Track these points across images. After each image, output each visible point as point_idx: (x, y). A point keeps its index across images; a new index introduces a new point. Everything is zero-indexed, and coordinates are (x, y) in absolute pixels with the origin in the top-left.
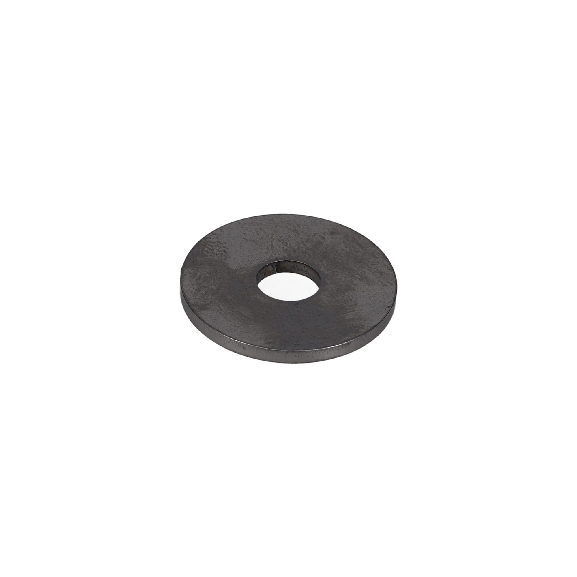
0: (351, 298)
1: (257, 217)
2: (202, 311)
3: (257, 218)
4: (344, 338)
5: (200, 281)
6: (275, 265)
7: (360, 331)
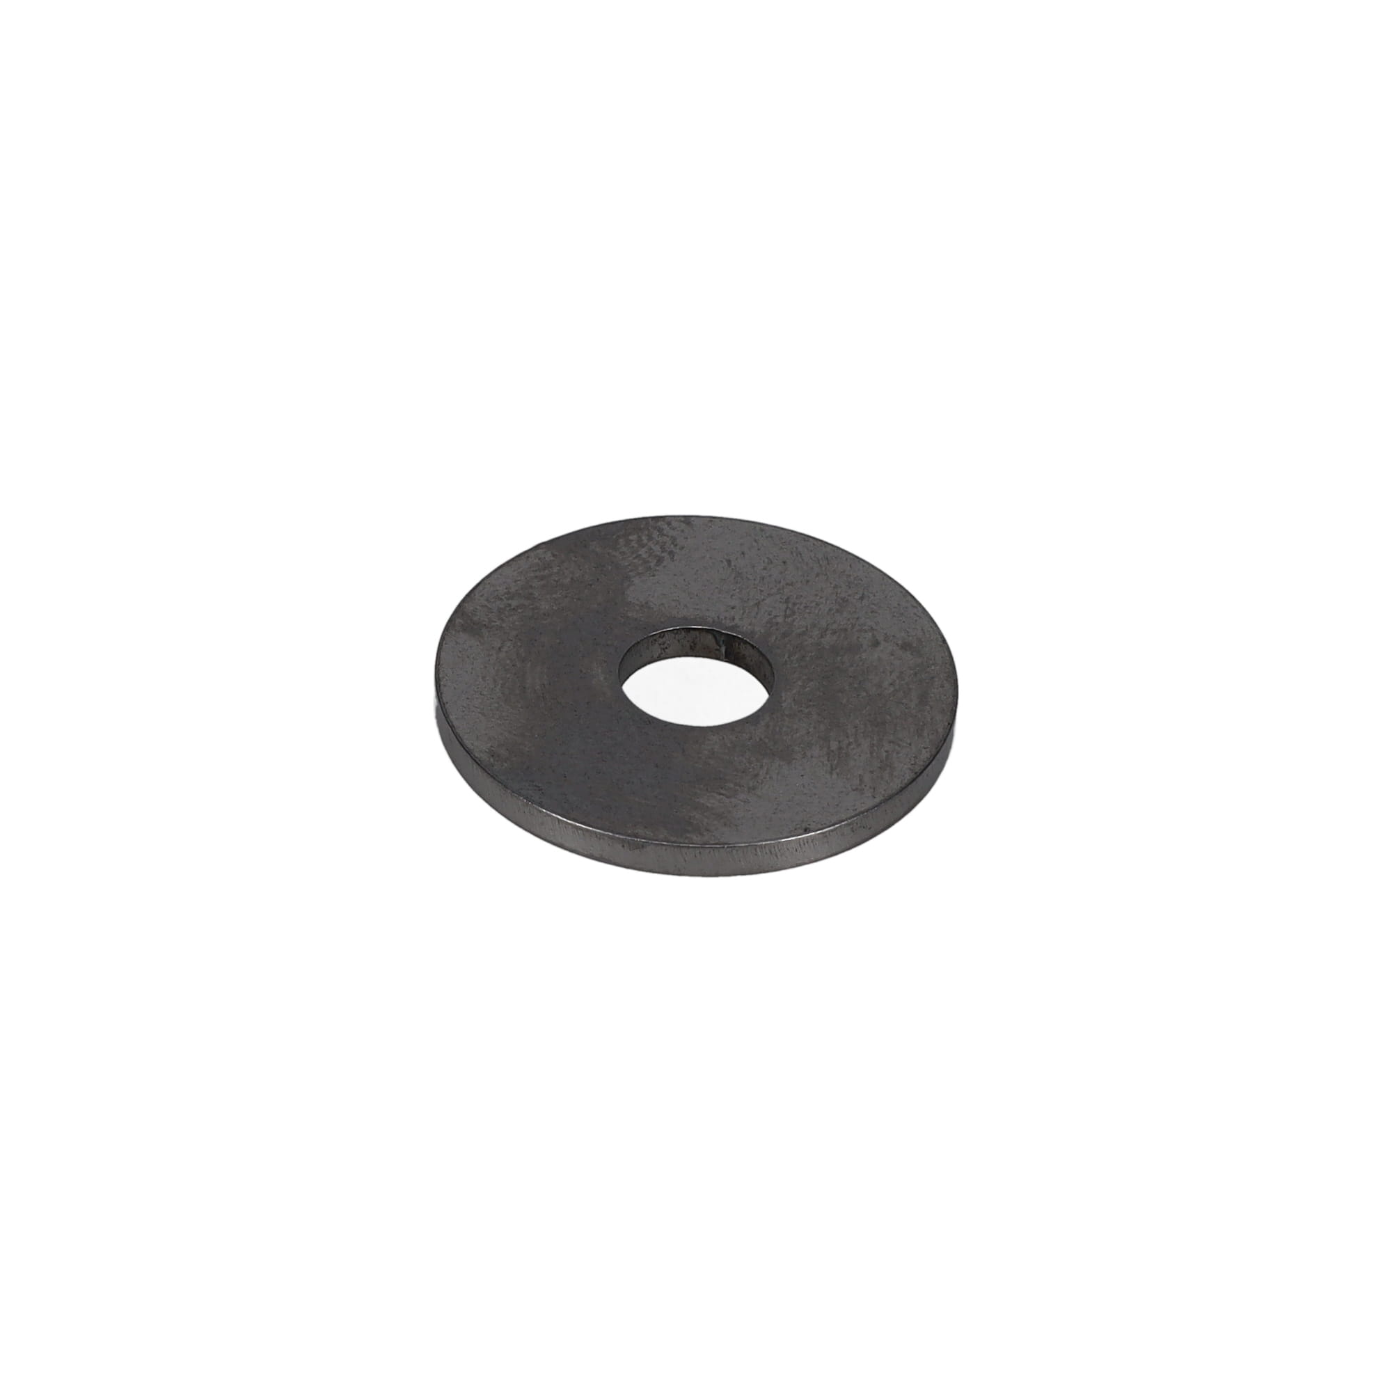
0: (761, 773)
1: (811, 539)
2: (461, 633)
3: (808, 541)
4: (640, 831)
5: (536, 583)
6: (722, 639)
7: (688, 835)
